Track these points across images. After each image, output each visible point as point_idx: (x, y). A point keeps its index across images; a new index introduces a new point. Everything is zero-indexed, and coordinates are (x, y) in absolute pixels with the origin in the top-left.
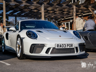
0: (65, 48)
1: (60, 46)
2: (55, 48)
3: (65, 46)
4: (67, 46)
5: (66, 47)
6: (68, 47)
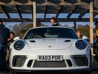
0: (49, 60)
1: (43, 58)
2: (37, 60)
3: (50, 58)
5: (51, 60)
6: (54, 59)
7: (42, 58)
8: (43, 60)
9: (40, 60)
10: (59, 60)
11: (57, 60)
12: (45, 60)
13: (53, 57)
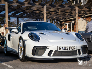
0: (67, 50)
1: (63, 49)
2: (57, 50)
3: (68, 48)
4: (70, 48)
5: (69, 50)
6: (71, 50)
7: (61, 49)
8: (63, 50)
9: (60, 50)
10: (74, 50)
11: (73, 50)
12: (64, 50)
13: (70, 47)
